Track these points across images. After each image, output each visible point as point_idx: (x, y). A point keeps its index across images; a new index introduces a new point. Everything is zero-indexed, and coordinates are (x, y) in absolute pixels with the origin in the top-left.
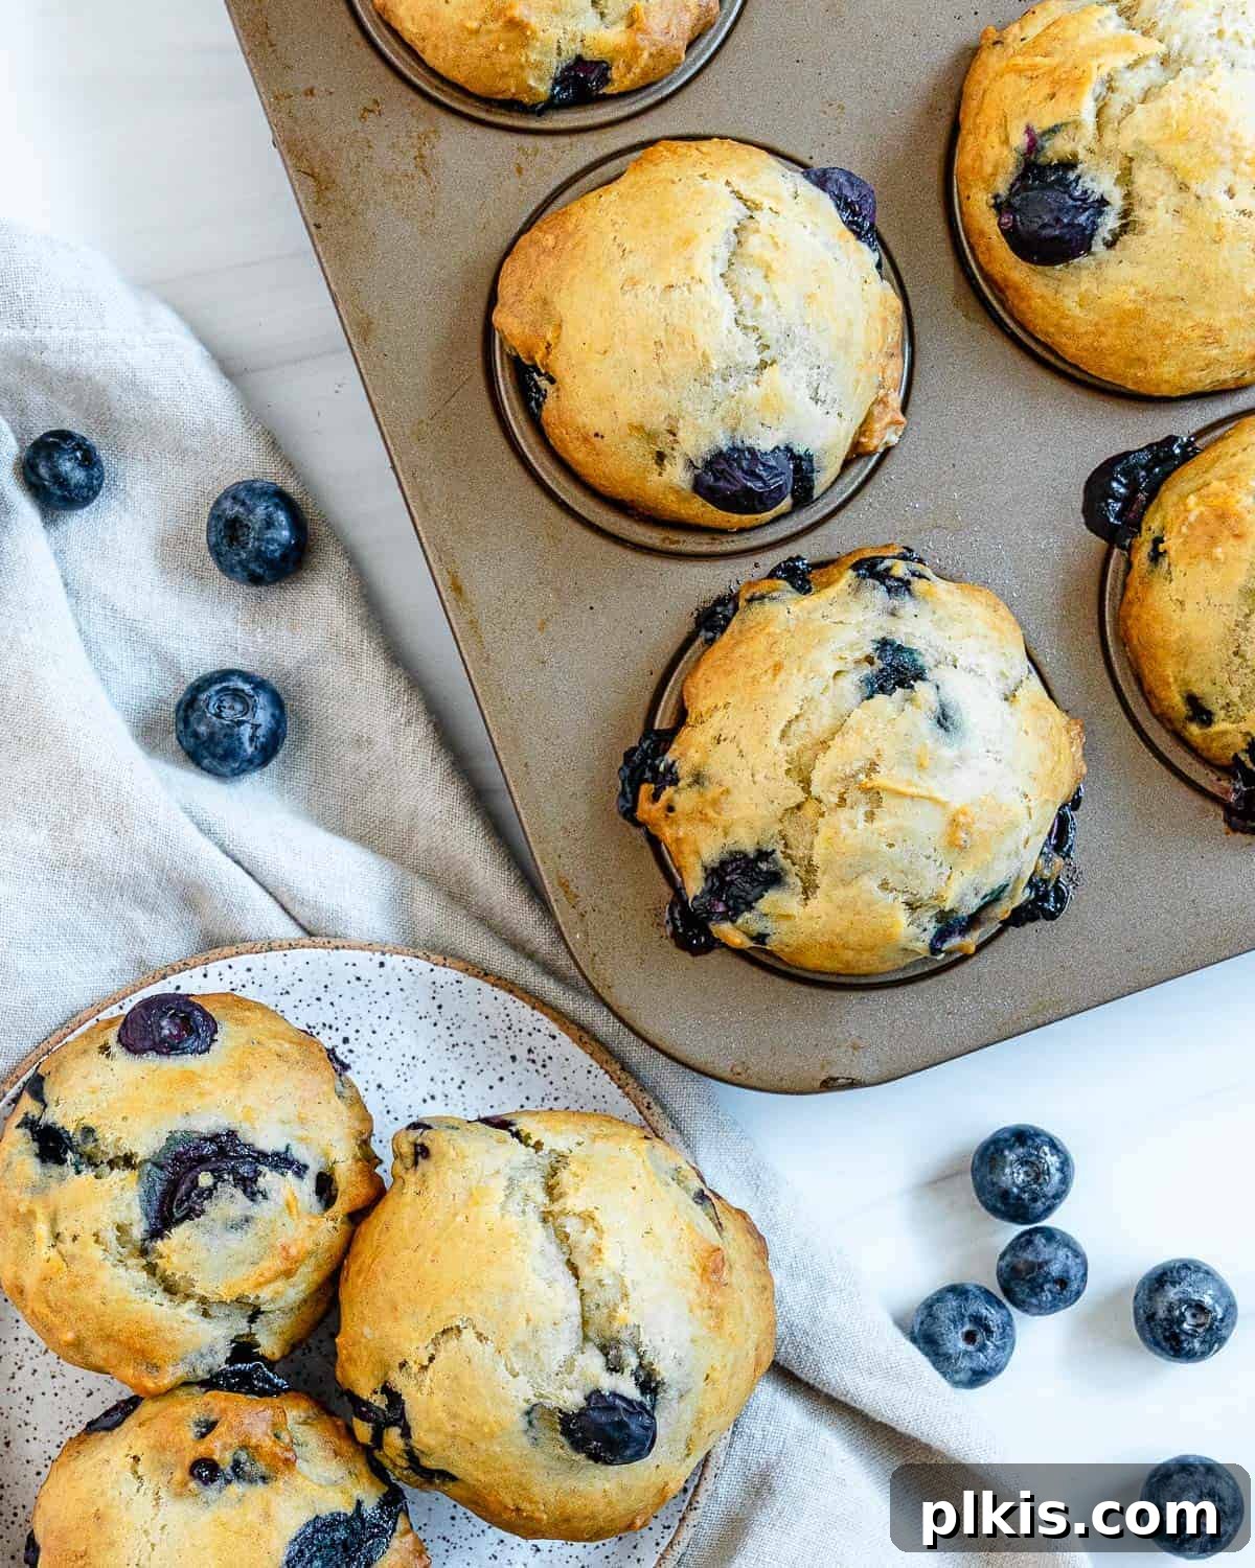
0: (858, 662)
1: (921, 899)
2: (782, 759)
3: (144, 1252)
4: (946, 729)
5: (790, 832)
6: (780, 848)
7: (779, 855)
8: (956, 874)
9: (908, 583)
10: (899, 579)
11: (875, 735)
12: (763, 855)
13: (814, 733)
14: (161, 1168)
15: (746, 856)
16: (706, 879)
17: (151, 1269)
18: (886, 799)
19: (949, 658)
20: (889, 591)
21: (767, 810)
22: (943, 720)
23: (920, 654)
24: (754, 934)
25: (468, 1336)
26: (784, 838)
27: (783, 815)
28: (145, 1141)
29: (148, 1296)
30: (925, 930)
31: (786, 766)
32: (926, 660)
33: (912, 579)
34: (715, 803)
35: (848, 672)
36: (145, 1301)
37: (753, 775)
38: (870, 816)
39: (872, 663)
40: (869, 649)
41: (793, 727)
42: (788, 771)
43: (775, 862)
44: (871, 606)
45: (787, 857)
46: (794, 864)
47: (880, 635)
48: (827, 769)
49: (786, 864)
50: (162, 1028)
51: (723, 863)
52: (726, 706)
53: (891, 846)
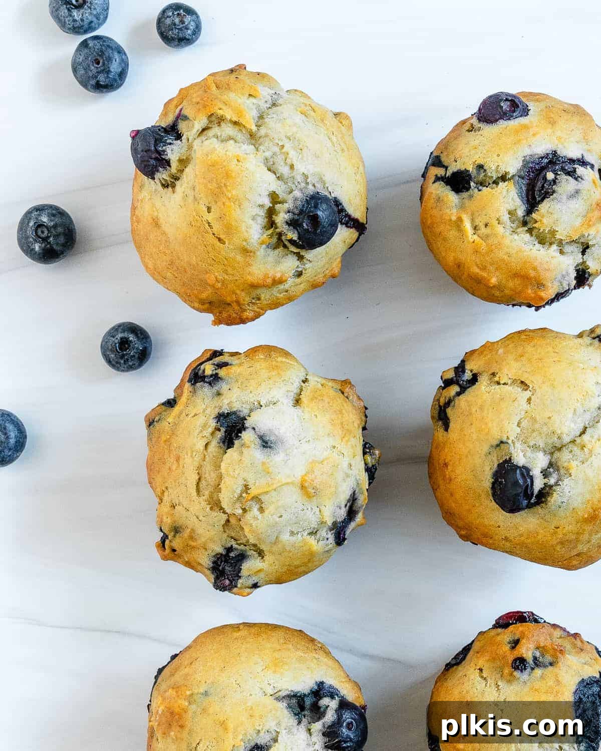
0: (213, 434)
1: (314, 528)
2: (204, 504)
3: (525, 223)
4: (270, 447)
5: (233, 534)
6: (233, 543)
7: (235, 546)
8: (323, 508)
9: (217, 374)
10: (211, 376)
11: (237, 472)
12: (230, 549)
13: (212, 483)
14: (523, 178)
15: (221, 554)
16: (213, 573)
17: (530, 231)
18: (262, 498)
19: (256, 403)
20: (210, 384)
21: (214, 530)
22: (265, 443)
23: (240, 411)
24: (251, 586)
25: (528, 394)
26: (232, 538)
27: (224, 529)
28: (513, 166)
29: (531, 247)
30: (327, 539)
31: (209, 507)
32: (245, 412)
33: (217, 371)
34: (191, 538)
35: (210, 441)
36: (531, 250)
37: (198, 518)
38: (261, 510)
39: (219, 430)
40: (213, 424)
41: (201, 486)
42: (211, 509)
43: (236, 549)
44: (205, 397)
45: (240, 544)
46: (245, 546)
47: (216, 412)
48: (226, 499)
49: (242, 547)
50: (502, 107)
51: (214, 562)
52: (167, 488)
53: (281, 516)
